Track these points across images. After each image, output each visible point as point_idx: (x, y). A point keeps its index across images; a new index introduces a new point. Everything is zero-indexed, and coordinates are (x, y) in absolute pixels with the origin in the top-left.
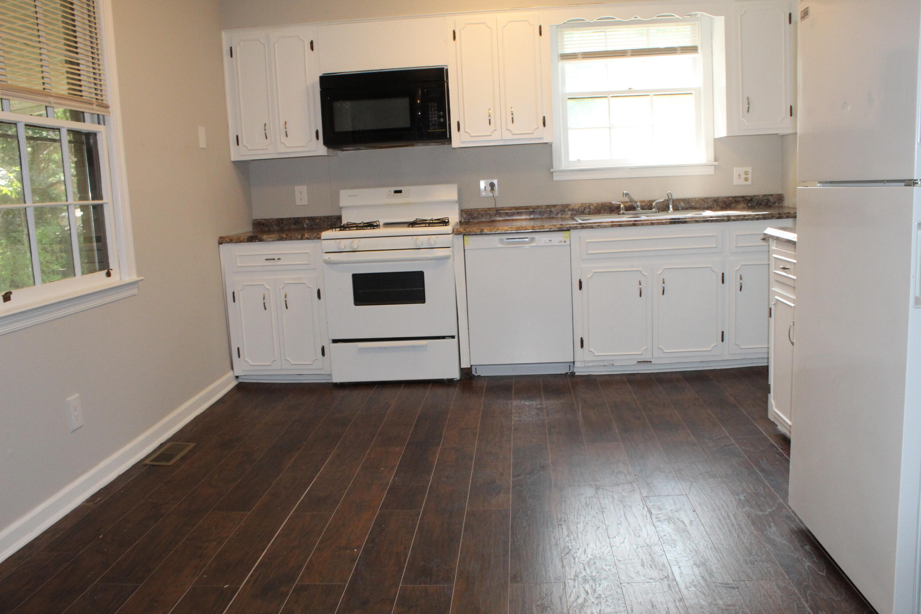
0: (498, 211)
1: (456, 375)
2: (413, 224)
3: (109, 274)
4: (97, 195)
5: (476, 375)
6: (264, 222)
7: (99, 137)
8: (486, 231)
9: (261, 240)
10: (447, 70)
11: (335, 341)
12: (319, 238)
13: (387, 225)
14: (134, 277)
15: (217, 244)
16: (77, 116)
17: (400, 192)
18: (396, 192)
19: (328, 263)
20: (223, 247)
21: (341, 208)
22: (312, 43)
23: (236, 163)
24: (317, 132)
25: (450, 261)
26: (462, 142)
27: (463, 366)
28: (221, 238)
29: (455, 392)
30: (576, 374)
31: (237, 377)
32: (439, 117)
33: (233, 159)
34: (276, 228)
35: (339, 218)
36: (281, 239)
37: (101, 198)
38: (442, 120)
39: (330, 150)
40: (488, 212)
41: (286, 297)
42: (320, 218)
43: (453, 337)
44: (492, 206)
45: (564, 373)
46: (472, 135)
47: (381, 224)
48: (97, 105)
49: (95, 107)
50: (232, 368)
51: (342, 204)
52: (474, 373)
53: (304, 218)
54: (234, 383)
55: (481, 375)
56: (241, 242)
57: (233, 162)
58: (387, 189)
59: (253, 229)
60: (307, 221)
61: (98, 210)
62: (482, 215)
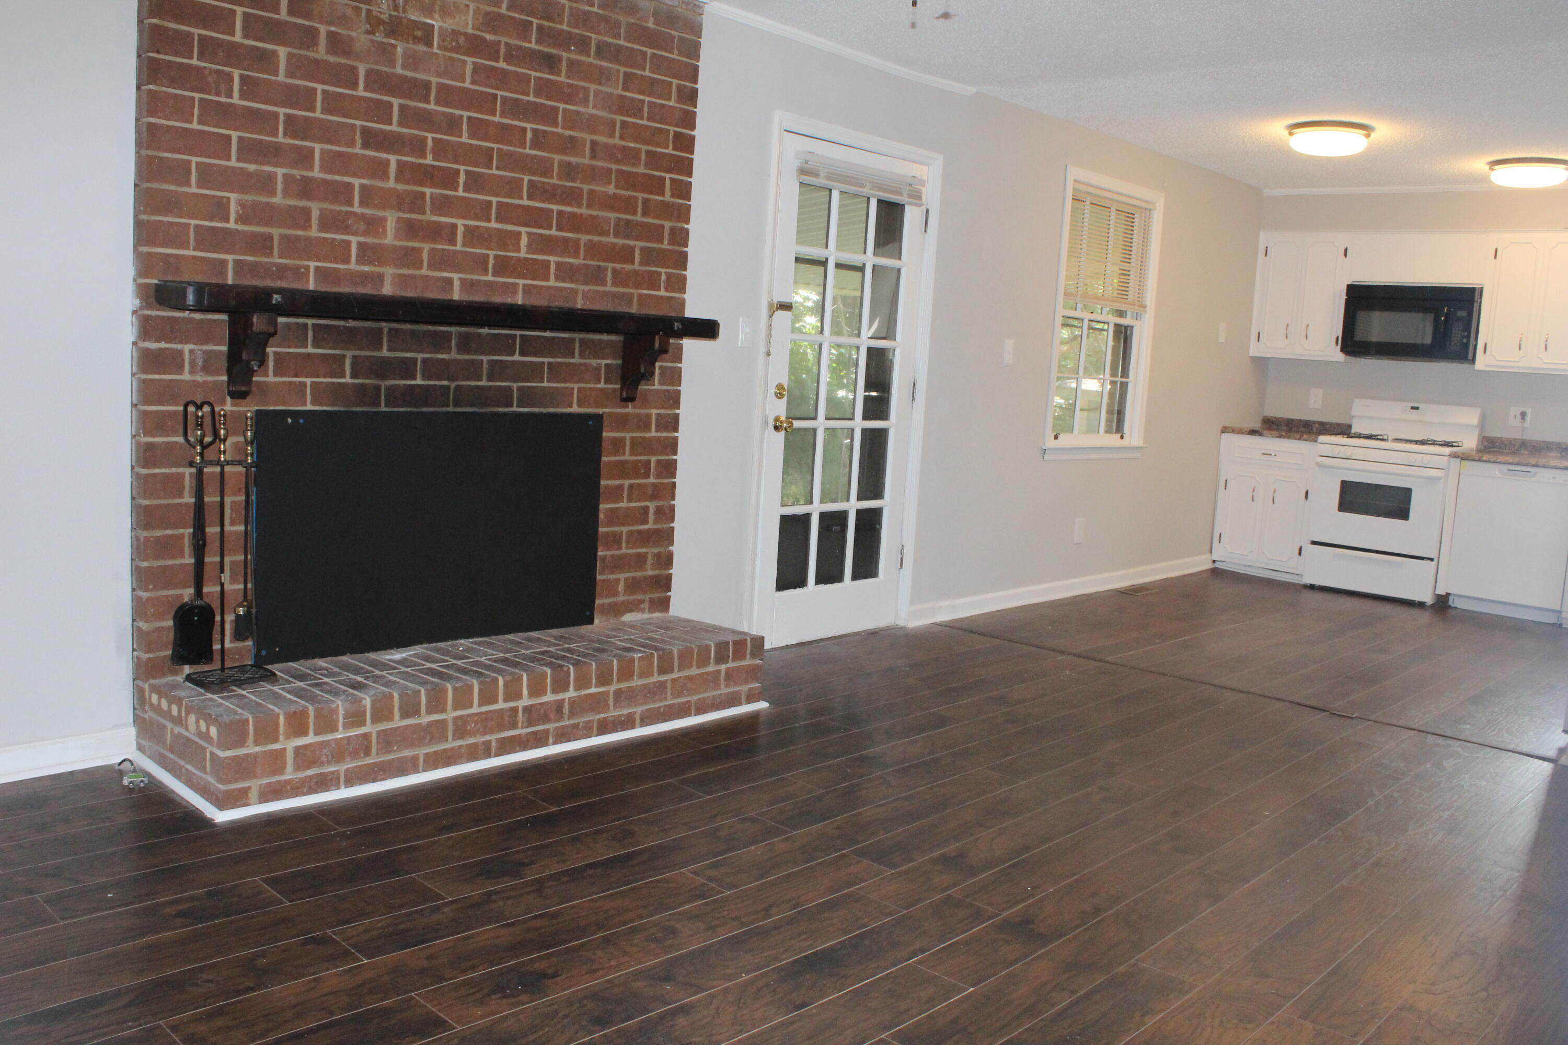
0: (1524, 444)
1: (1428, 599)
2: (1423, 443)
3: (1122, 437)
4: (1125, 373)
5: (1453, 606)
6: (1274, 419)
7: (1135, 330)
8: (1484, 458)
9: (1261, 435)
10: (1481, 290)
11: (1314, 543)
12: (1316, 441)
13: (1397, 440)
14: (1141, 444)
15: (1219, 432)
16: (1121, 314)
17: (1417, 408)
18: (1413, 408)
19: (1319, 465)
20: (1225, 436)
21: (1353, 417)
22: (1346, 250)
23: (1254, 359)
24: (1337, 338)
25: (1442, 481)
26: (1487, 366)
27: (1438, 592)
28: (1225, 427)
29: (1424, 617)
30: (1563, 626)
31: (1214, 562)
32: (1463, 337)
33: (1251, 355)
34: (1284, 428)
35: (1350, 427)
36: (1280, 437)
37: (1128, 377)
38: (1465, 340)
39: (1349, 358)
40: (1513, 442)
41: (1274, 493)
42: (1331, 424)
43: (1432, 560)
44: (1518, 436)
45: (1551, 622)
46: (1498, 359)
47: (1390, 438)
48: (1138, 306)
49: (1136, 307)
50: (1211, 552)
51: (1353, 413)
52: (1450, 603)
53: (1314, 422)
54: (1209, 566)
55: (1459, 607)
56: (1242, 433)
57: (1252, 358)
58: (1405, 404)
59: (1262, 424)
60: (1317, 425)
61: (1124, 386)
62: (1506, 445)
